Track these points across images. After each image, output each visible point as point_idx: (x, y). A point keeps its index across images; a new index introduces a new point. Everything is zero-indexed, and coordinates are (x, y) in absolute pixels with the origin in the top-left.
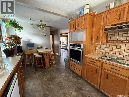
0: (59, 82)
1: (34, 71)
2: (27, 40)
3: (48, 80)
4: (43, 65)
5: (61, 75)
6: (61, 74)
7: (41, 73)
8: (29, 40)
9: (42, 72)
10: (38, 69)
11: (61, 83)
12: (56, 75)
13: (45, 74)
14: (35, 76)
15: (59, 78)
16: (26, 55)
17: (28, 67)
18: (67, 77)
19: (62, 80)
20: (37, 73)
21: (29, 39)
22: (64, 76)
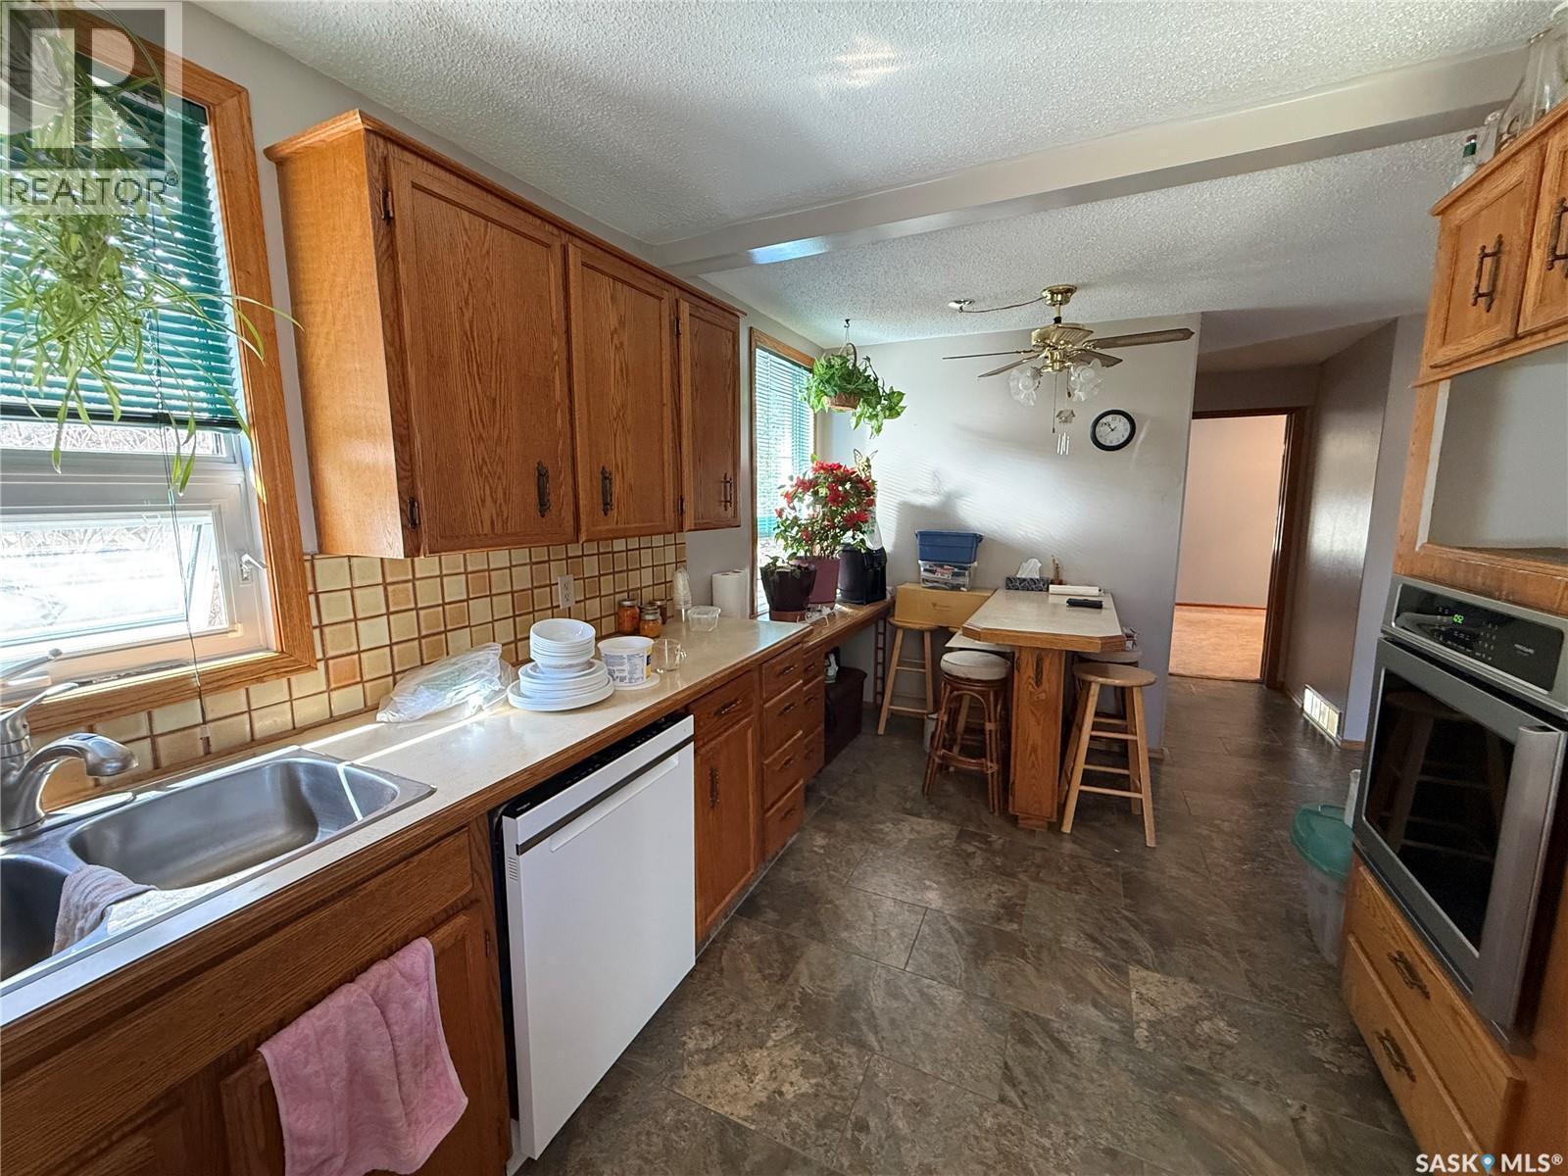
0: (1037, 1019)
1: (915, 790)
2: (930, 500)
3: (953, 923)
4: (992, 767)
5: (1122, 972)
6: (1135, 973)
7: (945, 828)
8: (949, 500)
9: (963, 836)
10: (950, 788)
11: (1062, 1046)
12: (1071, 940)
13: (971, 855)
14: (887, 827)
15: (1079, 990)
16: (900, 635)
17: (897, 742)
18: (1198, 1059)
19: (1090, 1028)
20: (919, 815)
21: (948, 486)
22: (1149, 1013)
